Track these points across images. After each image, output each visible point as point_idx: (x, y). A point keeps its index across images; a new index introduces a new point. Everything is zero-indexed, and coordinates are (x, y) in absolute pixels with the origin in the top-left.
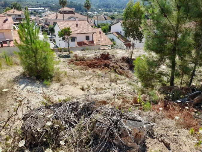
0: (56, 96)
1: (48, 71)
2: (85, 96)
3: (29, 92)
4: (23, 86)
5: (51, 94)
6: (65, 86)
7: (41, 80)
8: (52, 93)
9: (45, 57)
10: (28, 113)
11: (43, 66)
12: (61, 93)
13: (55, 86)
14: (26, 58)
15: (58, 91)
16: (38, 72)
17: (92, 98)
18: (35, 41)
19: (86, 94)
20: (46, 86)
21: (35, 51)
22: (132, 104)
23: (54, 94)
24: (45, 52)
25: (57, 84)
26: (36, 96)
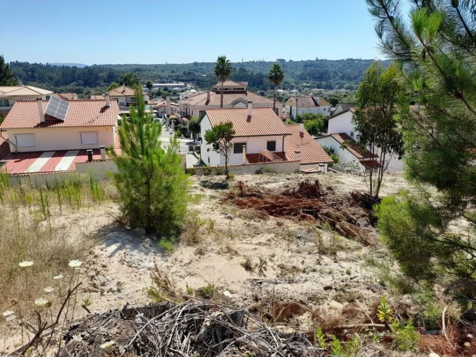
0: (182, 279)
1: (171, 218)
2: (252, 285)
3: (123, 264)
4: (114, 247)
5: (172, 271)
6: (206, 256)
7: (155, 238)
8: (174, 269)
9: (168, 185)
10: (79, 323)
11: (161, 206)
12: (196, 271)
13: (185, 253)
14: (127, 186)
15: (190, 266)
16: (150, 219)
17: (268, 292)
18: (150, 151)
19: (255, 280)
20: (164, 252)
21: (149, 173)
22: (368, 322)
23: (179, 274)
24: (168, 174)
25: (189, 248)
26: (137, 275)
